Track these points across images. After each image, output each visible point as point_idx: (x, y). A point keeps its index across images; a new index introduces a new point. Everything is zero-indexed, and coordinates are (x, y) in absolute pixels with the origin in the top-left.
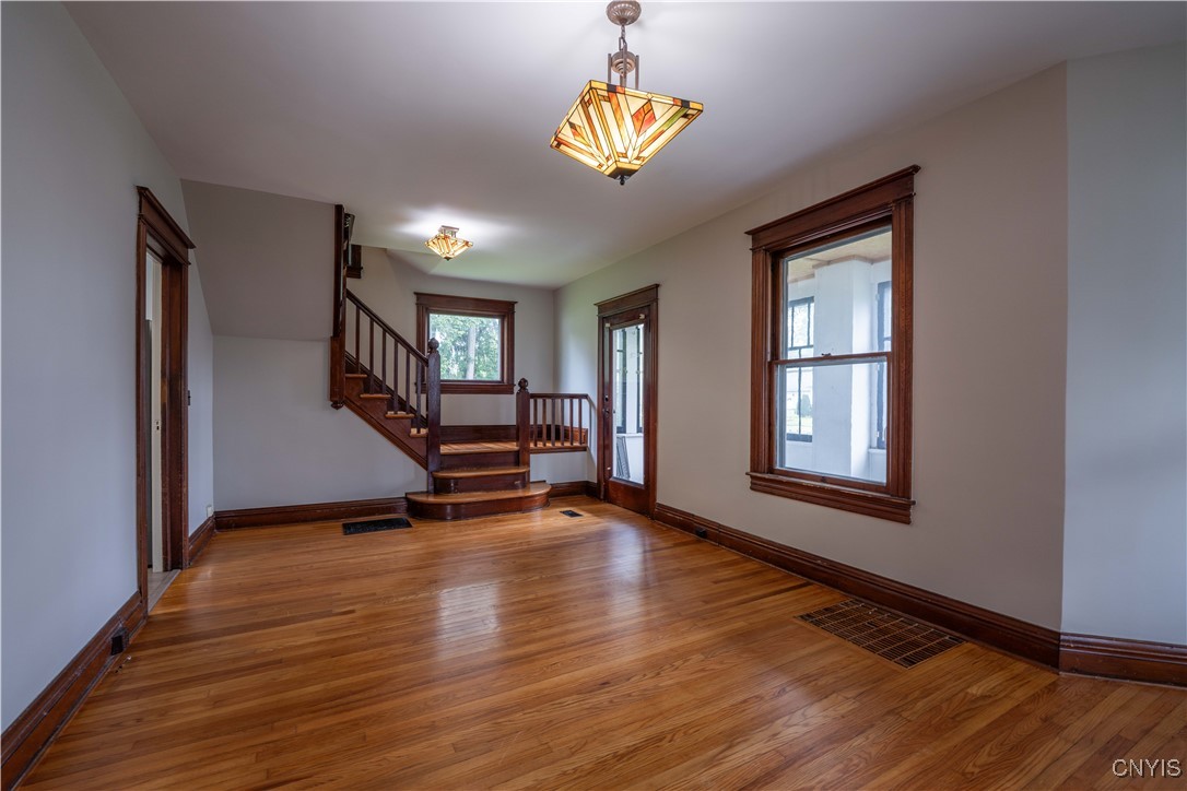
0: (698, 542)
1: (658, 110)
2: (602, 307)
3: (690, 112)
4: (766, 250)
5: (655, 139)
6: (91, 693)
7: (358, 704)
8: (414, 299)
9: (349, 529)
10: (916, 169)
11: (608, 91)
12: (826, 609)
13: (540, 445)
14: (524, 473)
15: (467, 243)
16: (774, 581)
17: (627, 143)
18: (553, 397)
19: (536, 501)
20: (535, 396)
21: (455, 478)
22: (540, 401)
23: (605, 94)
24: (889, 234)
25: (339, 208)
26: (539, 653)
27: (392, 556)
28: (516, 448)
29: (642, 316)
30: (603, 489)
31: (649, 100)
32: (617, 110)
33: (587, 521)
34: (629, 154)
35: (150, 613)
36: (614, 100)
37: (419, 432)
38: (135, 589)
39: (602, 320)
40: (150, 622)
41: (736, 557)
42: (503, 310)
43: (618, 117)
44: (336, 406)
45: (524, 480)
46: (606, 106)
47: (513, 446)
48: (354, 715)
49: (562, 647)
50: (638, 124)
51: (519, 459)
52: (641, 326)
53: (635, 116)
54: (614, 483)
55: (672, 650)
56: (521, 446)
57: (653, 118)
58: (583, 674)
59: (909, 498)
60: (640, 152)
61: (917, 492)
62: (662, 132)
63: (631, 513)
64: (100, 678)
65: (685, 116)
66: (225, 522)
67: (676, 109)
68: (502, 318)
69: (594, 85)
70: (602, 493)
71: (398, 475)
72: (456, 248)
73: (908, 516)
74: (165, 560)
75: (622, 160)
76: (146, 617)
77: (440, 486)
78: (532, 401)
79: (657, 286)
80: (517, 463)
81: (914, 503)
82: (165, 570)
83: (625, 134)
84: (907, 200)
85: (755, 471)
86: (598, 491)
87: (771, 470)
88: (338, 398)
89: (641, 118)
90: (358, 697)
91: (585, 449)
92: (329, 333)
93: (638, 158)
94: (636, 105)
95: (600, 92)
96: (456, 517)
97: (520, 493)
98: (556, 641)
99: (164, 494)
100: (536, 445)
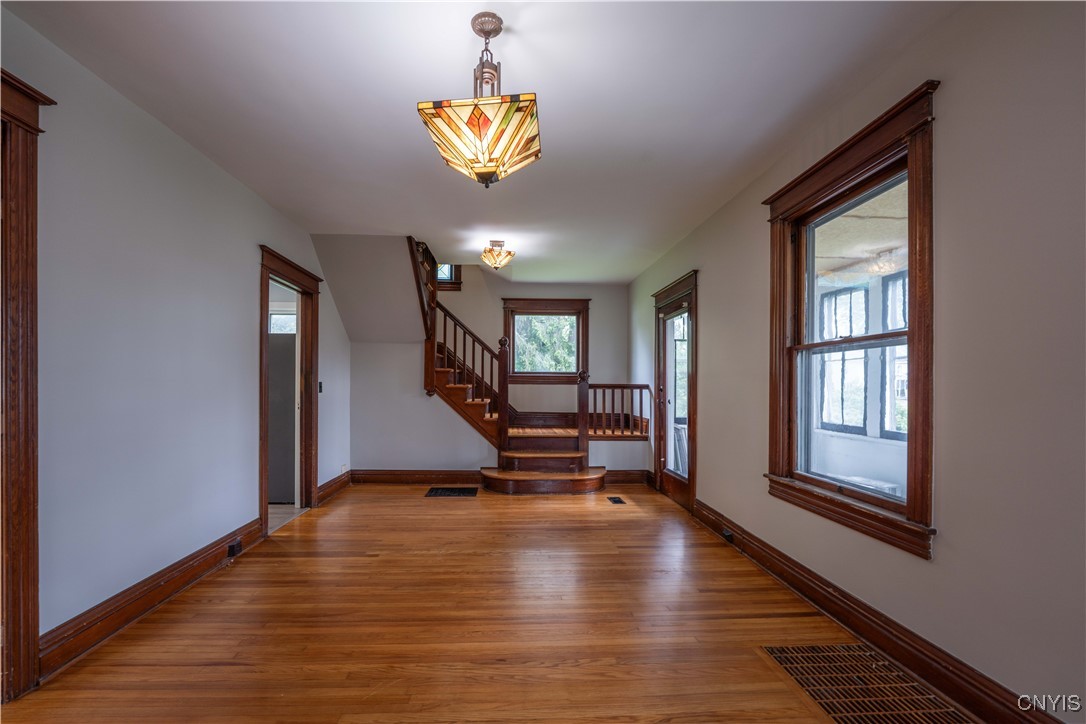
0: (725, 545)
1: (489, 112)
2: (658, 297)
3: (522, 104)
4: (784, 220)
5: (499, 139)
6: (204, 578)
7: (323, 624)
8: (501, 304)
9: (433, 493)
10: (932, 86)
11: (435, 108)
12: (813, 648)
13: (600, 433)
14: (581, 457)
15: (509, 253)
16: (776, 602)
17: (474, 150)
18: (622, 387)
19: (586, 485)
20: (594, 387)
21: (519, 458)
22: (599, 392)
23: (433, 111)
24: (904, 186)
25: (410, 239)
26: (474, 619)
27: (440, 517)
28: (577, 434)
29: (685, 304)
30: (658, 479)
31: (476, 105)
32: (449, 122)
33: (631, 509)
34: (481, 158)
35: (269, 534)
36: (443, 115)
37: (491, 416)
38: (257, 516)
39: (658, 310)
40: (268, 540)
41: (752, 569)
42: (579, 308)
43: (454, 128)
44: (430, 394)
45: (581, 465)
46: (438, 121)
47: (574, 433)
48: (314, 631)
49: (498, 619)
50: (476, 129)
51: (577, 444)
52: (686, 315)
53: (469, 123)
54: (667, 475)
55: (590, 647)
56: (579, 433)
57: (487, 121)
58: (489, 647)
59: (927, 524)
60: (490, 154)
61: (939, 518)
62: (503, 132)
63: (678, 506)
64: (214, 570)
65: (519, 110)
66: (356, 479)
67: (505, 106)
68: (578, 314)
69: (420, 107)
70: (658, 484)
71: (474, 451)
72: (501, 258)
73: (926, 548)
74: (301, 500)
75: (476, 165)
76: (266, 536)
77: (506, 465)
78: (591, 392)
79: (696, 272)
80: (577, 449)
81: (934, 532)
82: (302, 507)
83: (468, 142)
84: (924, 130)
85: (774, 474)
86: (653, 482)
87: (791, 474)
88: (431, 387)
89: (475, 123)
90: (326, 619)
91: (646, 439)
92: (423, 337)
93: (491, 160)
94: (466, 113)
95: (427, 111)
96: (516, 492)
97: (577, 476)
98: (495, 612)
99: (301, 454)
100: (595, 432)
